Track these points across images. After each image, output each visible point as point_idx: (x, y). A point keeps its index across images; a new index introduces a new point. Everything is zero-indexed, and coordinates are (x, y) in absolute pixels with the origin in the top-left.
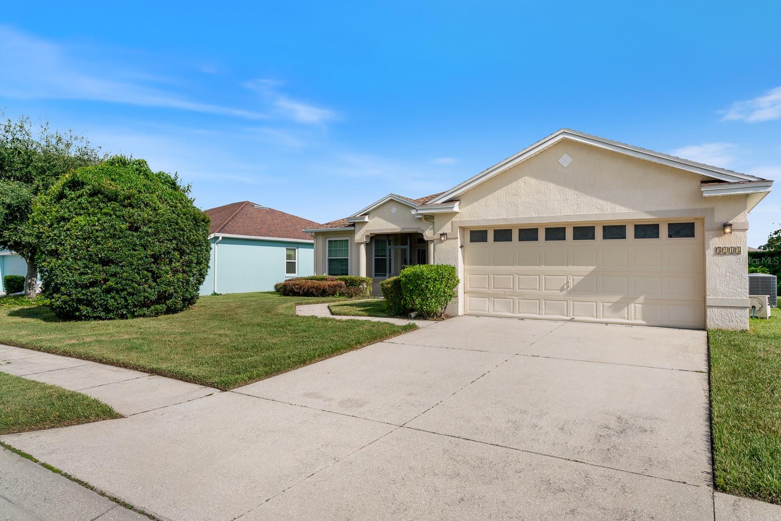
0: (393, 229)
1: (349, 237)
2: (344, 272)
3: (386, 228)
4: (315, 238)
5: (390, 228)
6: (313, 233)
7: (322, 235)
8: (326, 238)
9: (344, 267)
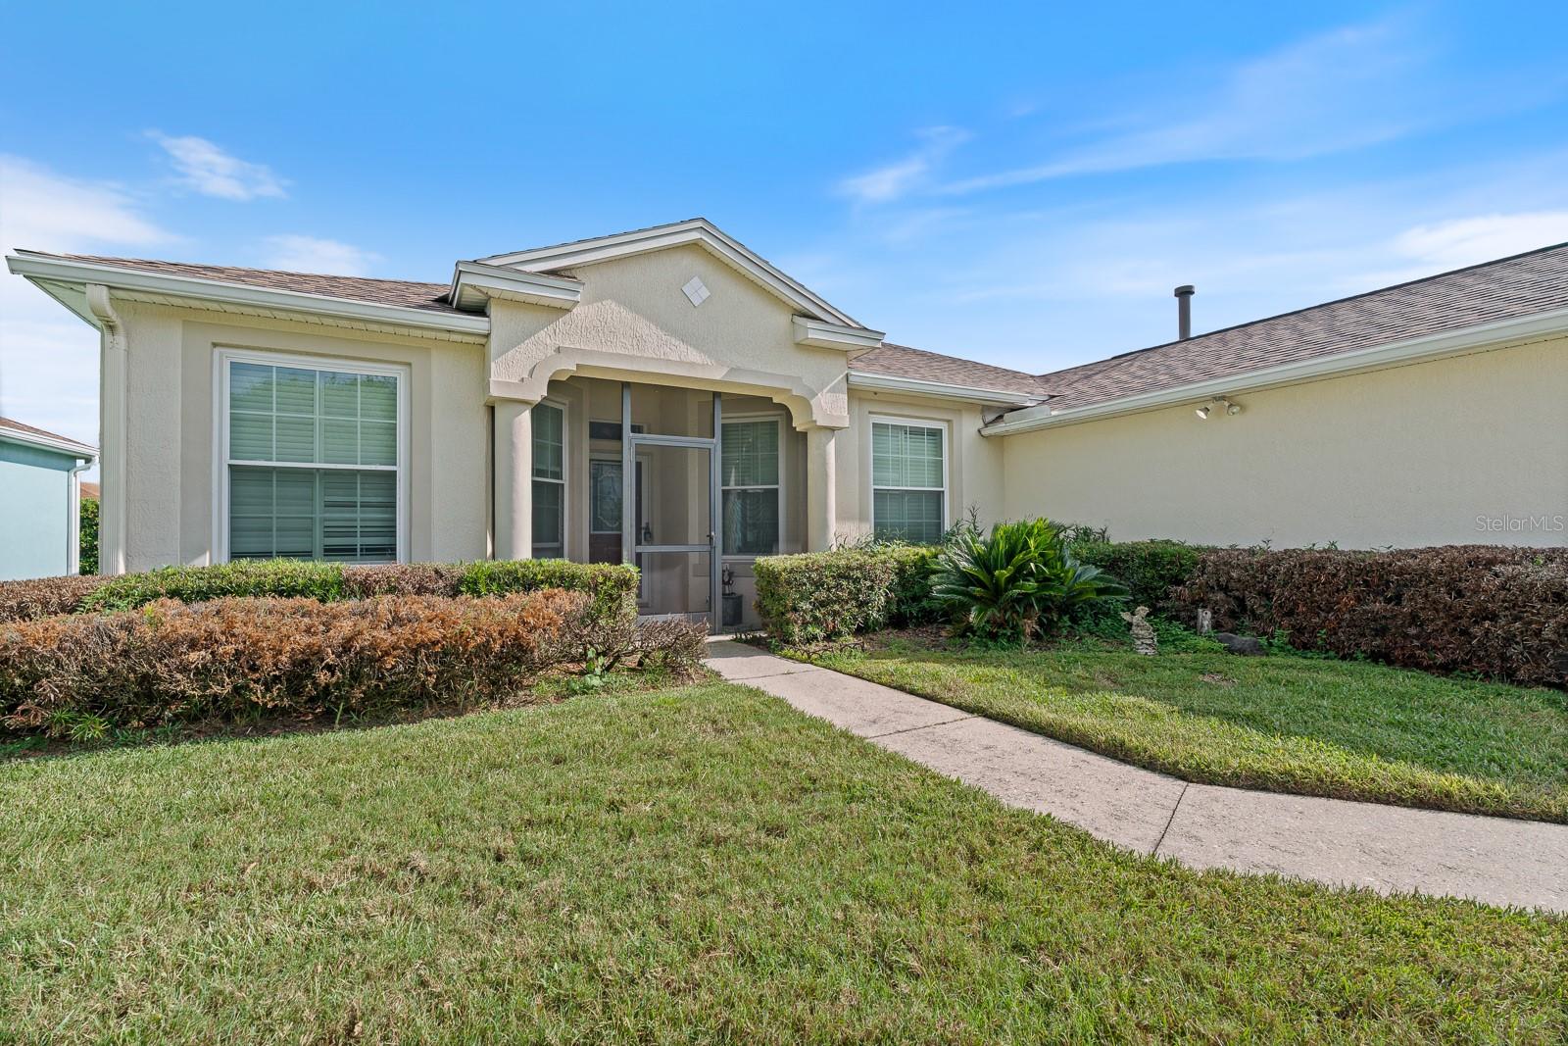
0: (692, 365)
1: (404, 367)
2: (359, 541)
3: (662, 357)
4: (121, 330)
5: (678, 359)
6: (105, 289)
7: (184, 321)
8: (215, 345)
9: (359, 514)
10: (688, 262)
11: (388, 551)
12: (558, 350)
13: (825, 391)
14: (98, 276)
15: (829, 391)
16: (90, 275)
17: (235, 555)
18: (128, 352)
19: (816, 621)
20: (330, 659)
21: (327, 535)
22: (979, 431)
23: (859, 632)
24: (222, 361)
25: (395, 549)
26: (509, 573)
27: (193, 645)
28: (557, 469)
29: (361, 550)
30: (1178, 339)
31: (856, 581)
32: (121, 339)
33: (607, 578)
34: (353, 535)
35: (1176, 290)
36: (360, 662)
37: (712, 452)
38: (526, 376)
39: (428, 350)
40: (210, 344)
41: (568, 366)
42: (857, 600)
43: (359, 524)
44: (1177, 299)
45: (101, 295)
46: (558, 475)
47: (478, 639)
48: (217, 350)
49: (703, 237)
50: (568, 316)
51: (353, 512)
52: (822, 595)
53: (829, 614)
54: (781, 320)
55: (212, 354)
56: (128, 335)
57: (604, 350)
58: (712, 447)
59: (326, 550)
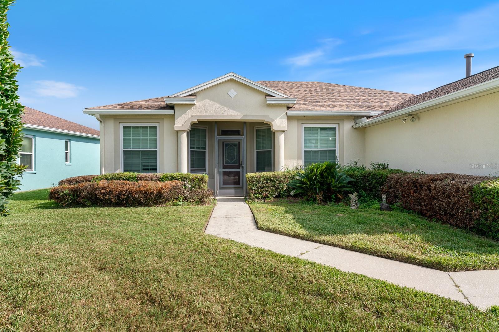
0: (231, 115)
1: (158, 124)
2: (149, 168)
3: (222, 114)
4: (103, 122)
5: (227, 114)
6: (98, 115)
7: (114, 118)
8: (120, 123)
9: (149, 161)
10: (230, 85)
11: (155, 170)
12: (192, 116)
13: (278, 119)
14: (96, 112)
15: (280, 119)
16: (95, 112)
17: (125, 171)
18: (104, 126)
19: (259, 193)
20: (124, 193)
21: (143, 166)
22: (352, 126)
23: (276, 197)
24: (121, 126)
25: (157, 170)
26: (172, 176)
27: (103, 189)
28: (204, 147)
29: (150, 170)
30: (465, 77)
31: (273, 181)
32: (103, 124)
33: (197, 178)
34: (148, 166)
35: (465, 55)
36: (129, 194)
37: (243, 140)
38: (183, 124)
39: (163, 118)
40: (118, 123)
41: (195, 120)
42: (275, 187)
43: (149, 163)
44: (466, 59)
45: (98, 116)
46: (205, 148)
47: (151, 191)
48: (120, 124)
49: (232, 78)
50: (195, 106)
51: (147, 160)
52: (261, 185)
53: (264, 191)
54: (261, 98)
55: (119, 125)
56: (104, 123)
57: (205, 114)
58: (243, 139)
59: (143, 170)
